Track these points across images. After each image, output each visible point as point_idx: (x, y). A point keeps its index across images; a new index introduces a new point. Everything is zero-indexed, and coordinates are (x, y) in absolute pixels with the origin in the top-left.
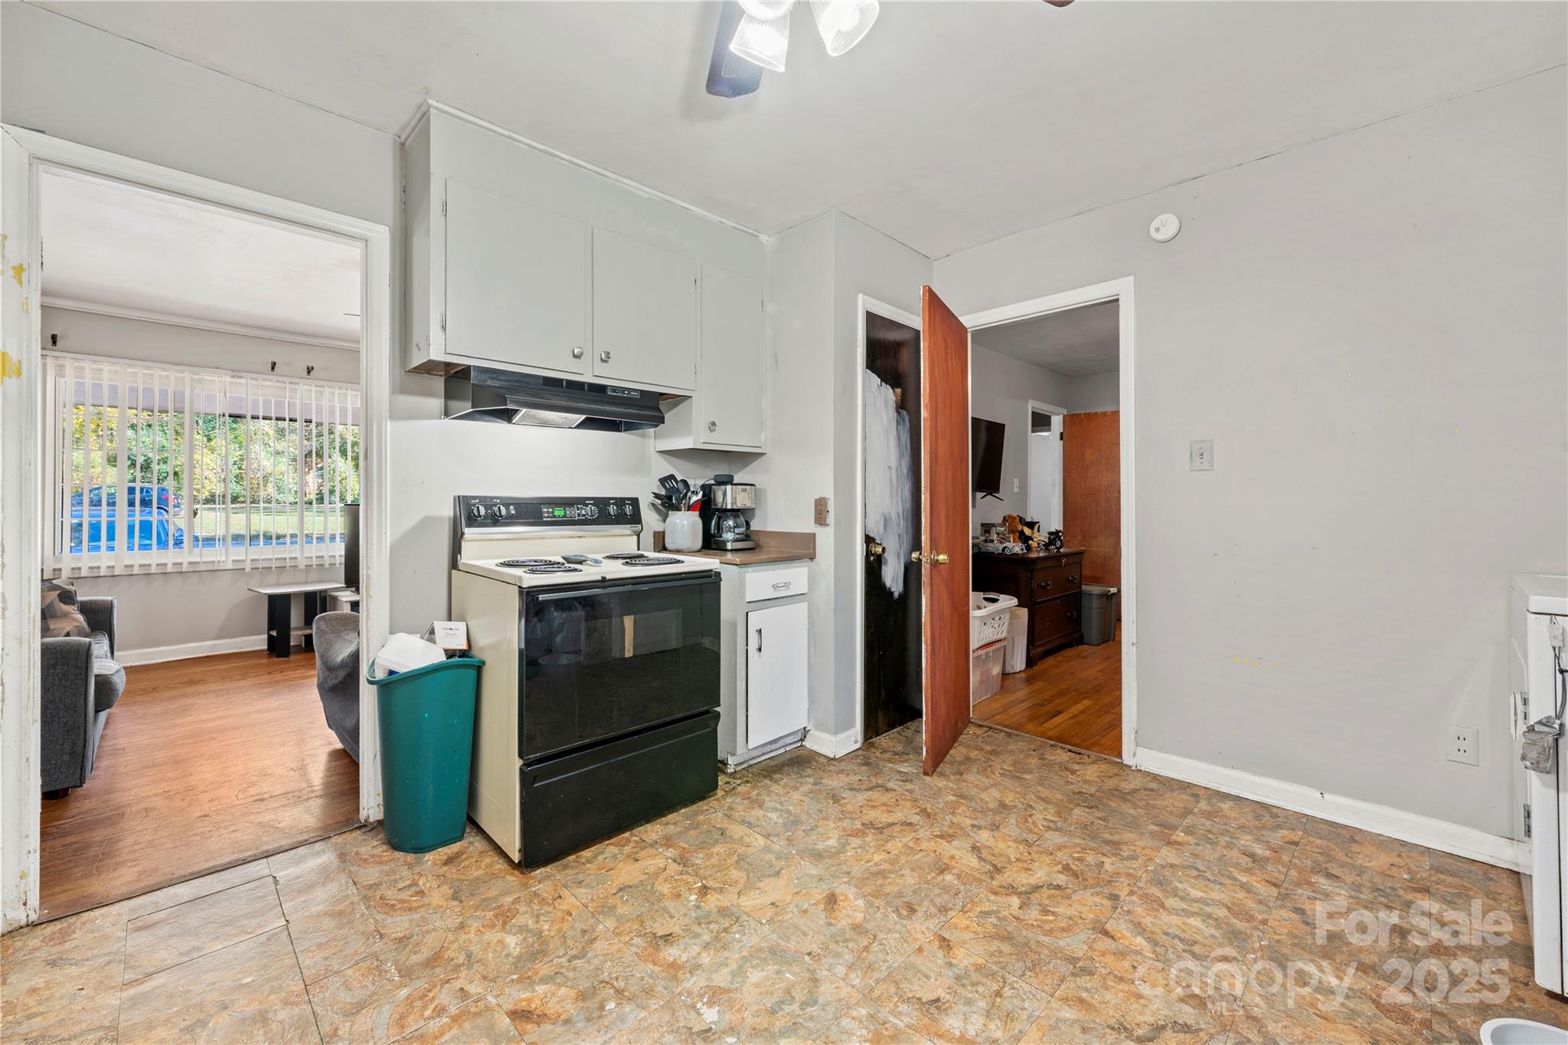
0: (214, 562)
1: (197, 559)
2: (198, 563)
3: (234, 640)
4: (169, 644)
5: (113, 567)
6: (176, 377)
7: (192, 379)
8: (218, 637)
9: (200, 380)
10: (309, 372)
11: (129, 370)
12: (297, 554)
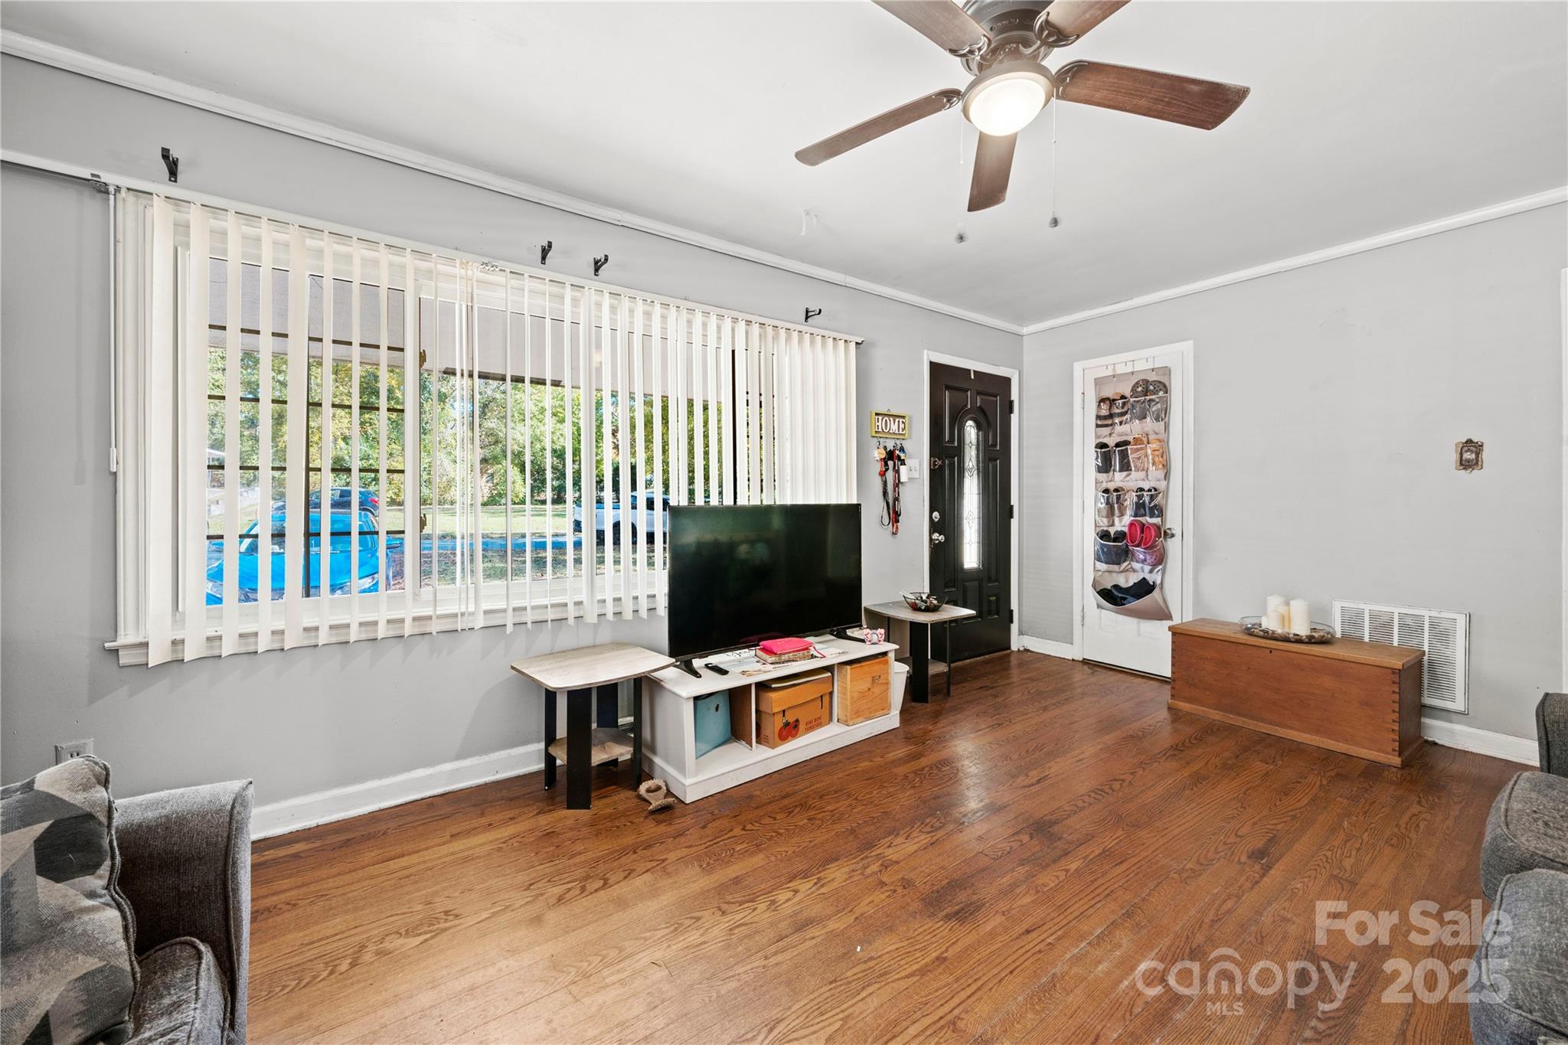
0: (456, 615)
1: (427, 611)
2: (430, 618)
3: (486, 758)
4: (380, 776)
5: (282, 632)
6: (391, 264)
7: (417, 270)
8: (459, 757)
9: (430, 272)
10: (597, 270)
11: (309, 242)
12: (583, 596)
